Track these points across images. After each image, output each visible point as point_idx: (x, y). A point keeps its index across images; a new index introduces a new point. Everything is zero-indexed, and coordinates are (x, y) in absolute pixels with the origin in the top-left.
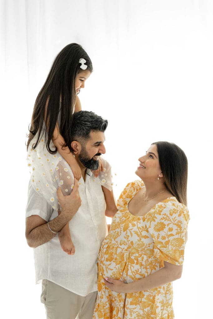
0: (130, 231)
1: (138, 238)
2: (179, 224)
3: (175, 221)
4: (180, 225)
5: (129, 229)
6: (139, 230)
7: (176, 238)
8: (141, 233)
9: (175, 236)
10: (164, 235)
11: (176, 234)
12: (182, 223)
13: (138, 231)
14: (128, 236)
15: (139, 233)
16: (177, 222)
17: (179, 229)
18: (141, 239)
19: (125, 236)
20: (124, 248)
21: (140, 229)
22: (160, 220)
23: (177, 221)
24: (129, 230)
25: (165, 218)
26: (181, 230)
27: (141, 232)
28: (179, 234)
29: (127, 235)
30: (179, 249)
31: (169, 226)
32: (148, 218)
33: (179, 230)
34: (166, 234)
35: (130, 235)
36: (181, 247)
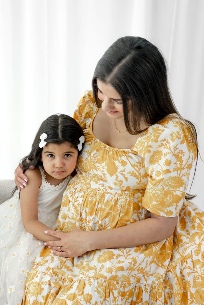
0: (122, 174)
1: (137, 181)
2: (180, 155)
3: (176, 150)
4: (181, 157)
5: (119, 170)
6: (135, 169)
7: (173, 177)
8: (140, 172)
9: (172, 173)
10: (159, 170)
11: (174, 171)
12: (184, 155)
13: (135, 171)
14: (122, 181)
15: (137, 174)
16: (178, 153)
17: (178, 162)
18: (140, 181)
19: (117, 182)
20: (116, 193)
21: (136, 167)
22: (157, 148)
23: (178, 151)
24: (119, 172)
25: (164, 145)
26: (181, 165)
27: (139, 170)
28: (177, 171)
29: (119, 180)
30: (174, 192)
31: (166, 157)
32: (139, 150)
33: (179, 166)
34: (161, 169)
35: (124, 180)
36: (178, 189)
